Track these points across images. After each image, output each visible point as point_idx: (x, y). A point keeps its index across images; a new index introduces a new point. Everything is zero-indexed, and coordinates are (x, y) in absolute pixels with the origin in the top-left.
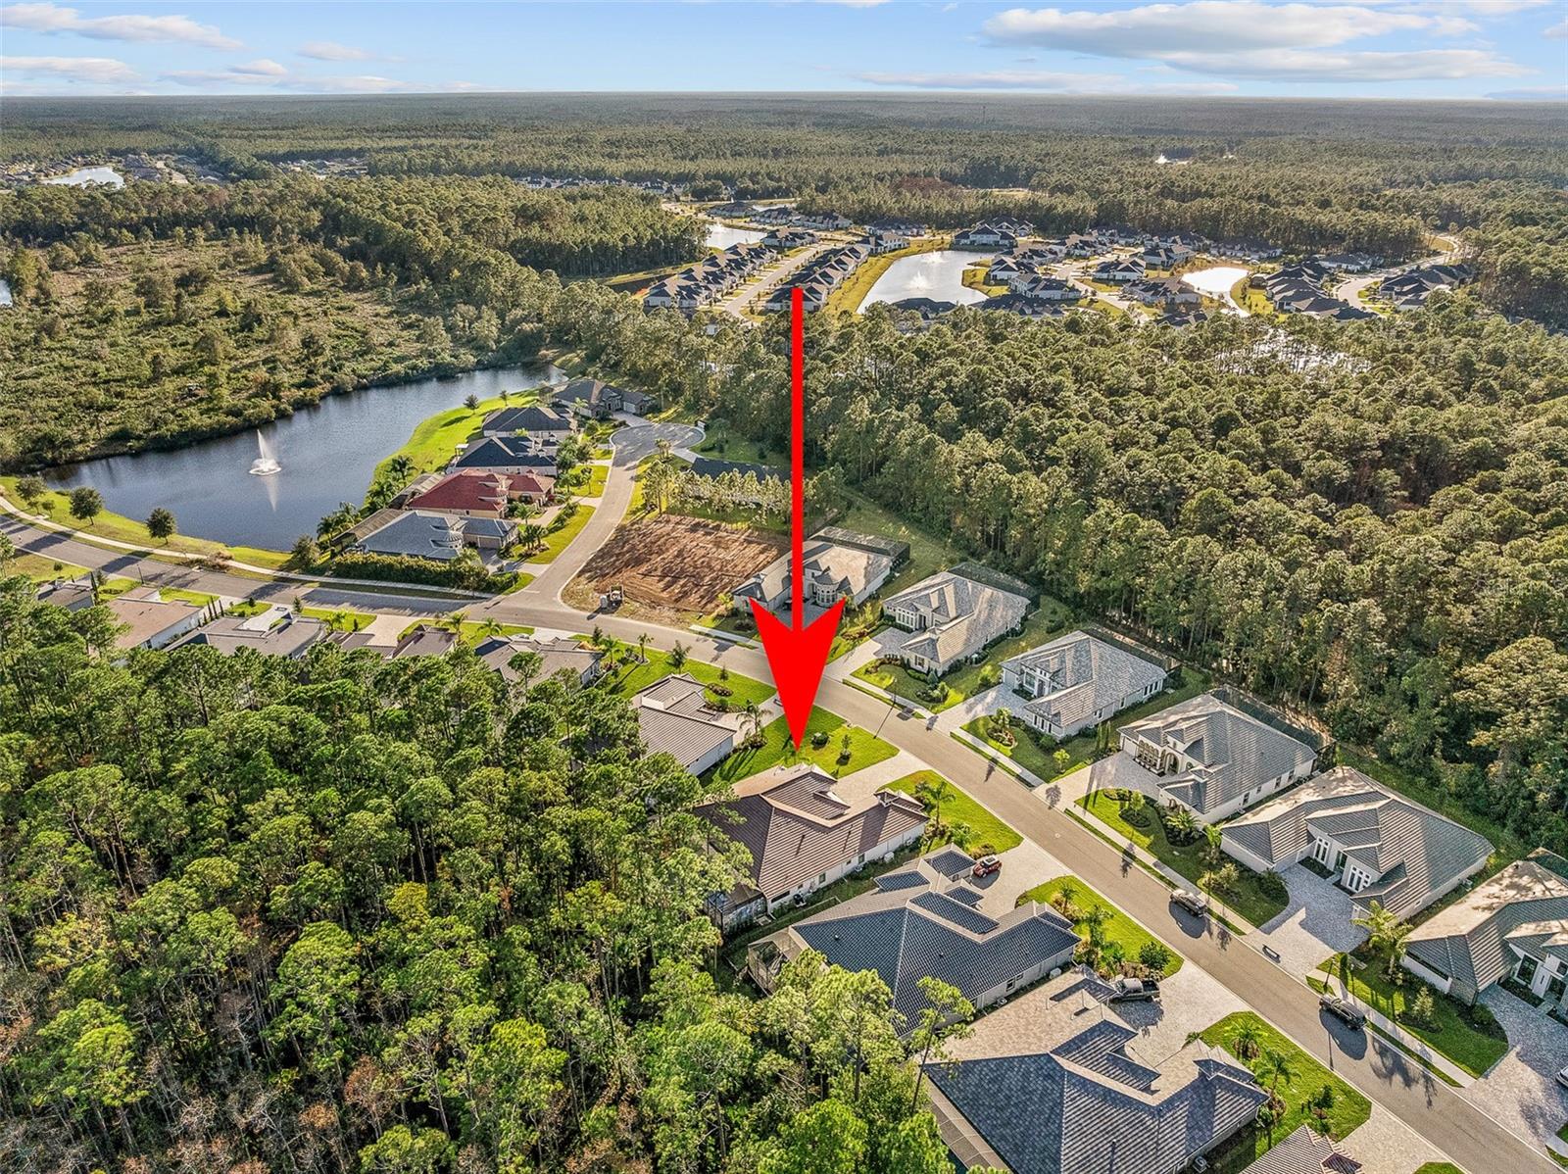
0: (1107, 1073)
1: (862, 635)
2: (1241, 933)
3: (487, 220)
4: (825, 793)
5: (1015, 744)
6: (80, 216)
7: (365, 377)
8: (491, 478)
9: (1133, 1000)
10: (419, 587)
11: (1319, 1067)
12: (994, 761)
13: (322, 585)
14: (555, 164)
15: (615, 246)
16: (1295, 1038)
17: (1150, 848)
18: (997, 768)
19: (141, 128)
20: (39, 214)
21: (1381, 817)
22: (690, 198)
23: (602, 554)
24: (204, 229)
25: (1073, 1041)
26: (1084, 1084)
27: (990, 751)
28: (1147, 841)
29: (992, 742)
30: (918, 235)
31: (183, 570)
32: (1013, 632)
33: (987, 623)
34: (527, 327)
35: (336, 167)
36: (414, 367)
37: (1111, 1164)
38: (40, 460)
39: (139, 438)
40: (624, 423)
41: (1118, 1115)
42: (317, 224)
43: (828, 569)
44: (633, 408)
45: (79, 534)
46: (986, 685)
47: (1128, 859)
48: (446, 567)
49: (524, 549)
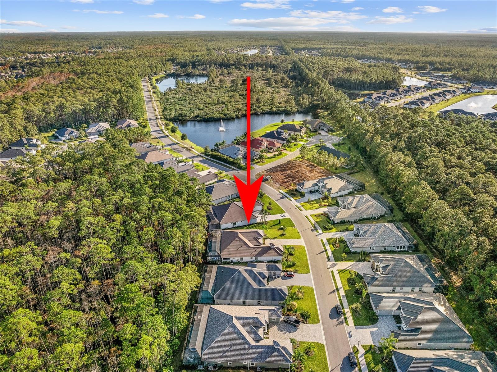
0: (247, 330)
1: (325, 206)
2: (347, 324)
3: (331, 71)
4: (258, 239)
5: (338, 248)
6: (235, 62)
7: (264, 111)
8: (262, 141)
9: (290, 324)
10: (226, 164)
11: (327, 368)
12: (326, 250)
13: (206, 159)
14: (377, 56)
15: (366, 82)
16: (329, 358)
17: (346, 291)
18: (325, 253)
19: (273, 40)
20: (226, 61)
21: (424, 310)
22: (415, 69)
23: (278, 167)
24: (262, 67)
25: (243, 317)
26: (235, 328)
27: (328, 247)
28: (348, 288)
29: (331, 245)
30: (492, 88)
31: (182, 149)
32: (375, 218)
33: (363, 212)
34: (315, 102)
35: (313, 52)
36: (279, 110)
37: (227, 351)
38: (178, 119)
39: (201, 117)
40: (320, 134)
41: (239, 341)
42: (290, 68)
43: (327, 184)
44: (326, 129)
45: (170, 137)
46: (347, 230)
47: (336, 291)
48: (232, 160)
49: (257, 161)
